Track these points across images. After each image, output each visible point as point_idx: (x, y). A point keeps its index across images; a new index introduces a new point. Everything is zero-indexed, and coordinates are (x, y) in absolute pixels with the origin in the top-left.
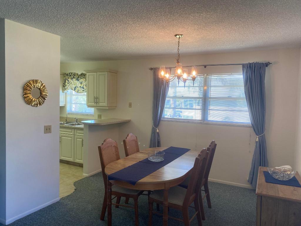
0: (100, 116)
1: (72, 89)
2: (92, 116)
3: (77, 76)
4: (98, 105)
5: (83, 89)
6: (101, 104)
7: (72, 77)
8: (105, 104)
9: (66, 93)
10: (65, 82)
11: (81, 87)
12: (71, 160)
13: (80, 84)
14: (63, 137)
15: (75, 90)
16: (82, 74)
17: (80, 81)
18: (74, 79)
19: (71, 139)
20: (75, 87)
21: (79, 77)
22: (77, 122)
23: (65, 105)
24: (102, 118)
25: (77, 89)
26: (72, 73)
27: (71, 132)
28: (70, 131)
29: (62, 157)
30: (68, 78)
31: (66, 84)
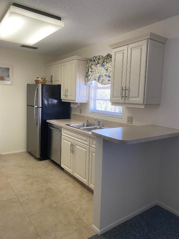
0: (130, 119)
1: (96, 80)
2: (120, 118)
3: (102, 60)
4: (126, 102)
5: (109, 79)
6: (132, 100)
7: (96, 62)
8: (140, 100)
9: (89, 86)
10: (88, 70)
11: (106, 75)
12: (85, 181)
13: (105, 71)
14: (77, 146)
15: (98, 80)
16: (108, 56)
17: (105, 67)
18: (98, 65)
19: (86, 151)
20: (99, 77)
21: (104, 62)
22: (99, 124)
23: (88, 101)
24: (135, 123)
25: (102, 78)
26: (96, 57)
27: (86, 141)
28: (85, 138)
29: (75, 173)
30: (92, 65)
31: (90, 73)
